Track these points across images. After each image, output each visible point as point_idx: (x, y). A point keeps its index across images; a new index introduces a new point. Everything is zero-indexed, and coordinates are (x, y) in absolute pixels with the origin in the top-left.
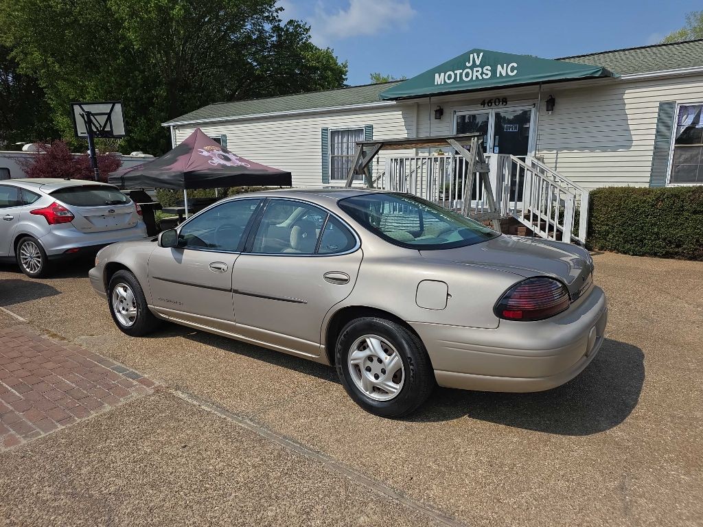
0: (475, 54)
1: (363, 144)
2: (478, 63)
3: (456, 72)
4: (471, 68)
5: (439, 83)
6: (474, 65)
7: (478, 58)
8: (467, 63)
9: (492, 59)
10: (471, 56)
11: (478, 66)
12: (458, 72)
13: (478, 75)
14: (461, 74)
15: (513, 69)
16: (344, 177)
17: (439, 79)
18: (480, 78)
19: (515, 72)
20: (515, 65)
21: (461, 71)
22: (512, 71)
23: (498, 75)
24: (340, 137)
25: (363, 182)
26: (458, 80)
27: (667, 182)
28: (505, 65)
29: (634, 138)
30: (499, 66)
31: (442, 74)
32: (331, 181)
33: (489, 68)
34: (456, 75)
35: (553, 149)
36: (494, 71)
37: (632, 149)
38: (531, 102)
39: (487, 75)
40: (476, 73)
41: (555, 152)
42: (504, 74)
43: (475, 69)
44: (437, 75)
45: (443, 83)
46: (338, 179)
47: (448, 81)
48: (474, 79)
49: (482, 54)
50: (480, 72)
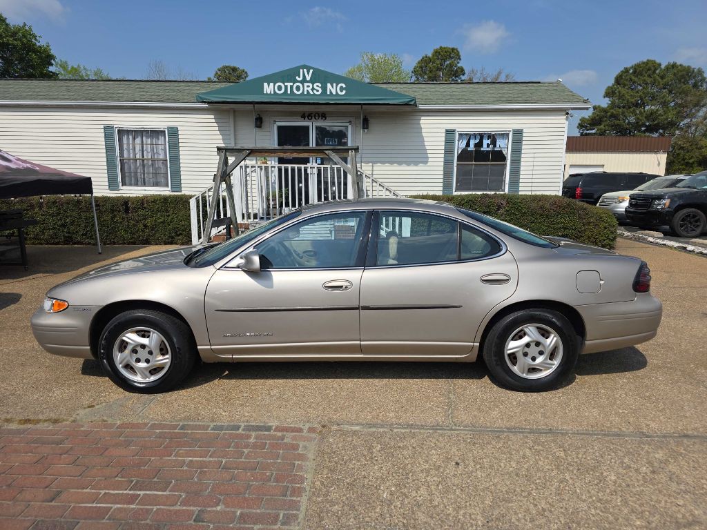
0: (305, 70)
1: (226, 149)
2: (308, 78)
3: (286, 84)
4: (302, 82)
5: (269, 92)
6: (304, 81)
7: (308, 74)
8: (297, 78)
9: (321, 77)
10: (301, 71)
11: (308, 82)
12: (289, 84)
13: (309, 89)
14: (292, 87)
15: (342, 89)
16: (139, 183)
17: (268, 88)
18: (311, 93)
19: (344, 92)
20: (344, 86)
21: (292, 84)
22: (341, 91)
23: (328, 93)
24: (131, 137)
25: (169, 189)
26: (289, 92)
27: (454, 190)
28: (334, 84)
29: (429, 156)
30: (329, 85)
31: (272, 84)
32: (122, 188)
33: (320, 85)
34: (286, 87)
35: (369, 162)
36: (324, 88)
37: (429, 164)
38: (348, 119)
39: (318, 91)
40: (307, 88)
41: (371, 164)
42: (334, 93)
43: (306, 84)
44: (266, 84)
45: (272, 93)
46: (131, 185)
47: (277, 91)
48: (306, 93)
49: (311, 71)
50: (311, 87)
